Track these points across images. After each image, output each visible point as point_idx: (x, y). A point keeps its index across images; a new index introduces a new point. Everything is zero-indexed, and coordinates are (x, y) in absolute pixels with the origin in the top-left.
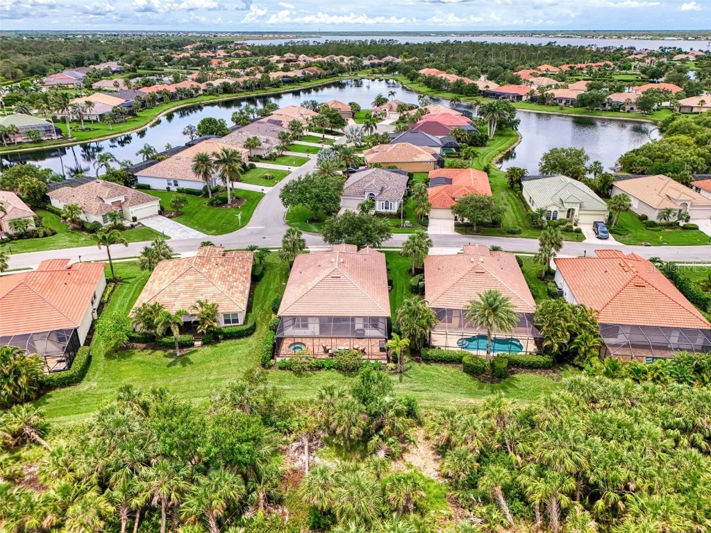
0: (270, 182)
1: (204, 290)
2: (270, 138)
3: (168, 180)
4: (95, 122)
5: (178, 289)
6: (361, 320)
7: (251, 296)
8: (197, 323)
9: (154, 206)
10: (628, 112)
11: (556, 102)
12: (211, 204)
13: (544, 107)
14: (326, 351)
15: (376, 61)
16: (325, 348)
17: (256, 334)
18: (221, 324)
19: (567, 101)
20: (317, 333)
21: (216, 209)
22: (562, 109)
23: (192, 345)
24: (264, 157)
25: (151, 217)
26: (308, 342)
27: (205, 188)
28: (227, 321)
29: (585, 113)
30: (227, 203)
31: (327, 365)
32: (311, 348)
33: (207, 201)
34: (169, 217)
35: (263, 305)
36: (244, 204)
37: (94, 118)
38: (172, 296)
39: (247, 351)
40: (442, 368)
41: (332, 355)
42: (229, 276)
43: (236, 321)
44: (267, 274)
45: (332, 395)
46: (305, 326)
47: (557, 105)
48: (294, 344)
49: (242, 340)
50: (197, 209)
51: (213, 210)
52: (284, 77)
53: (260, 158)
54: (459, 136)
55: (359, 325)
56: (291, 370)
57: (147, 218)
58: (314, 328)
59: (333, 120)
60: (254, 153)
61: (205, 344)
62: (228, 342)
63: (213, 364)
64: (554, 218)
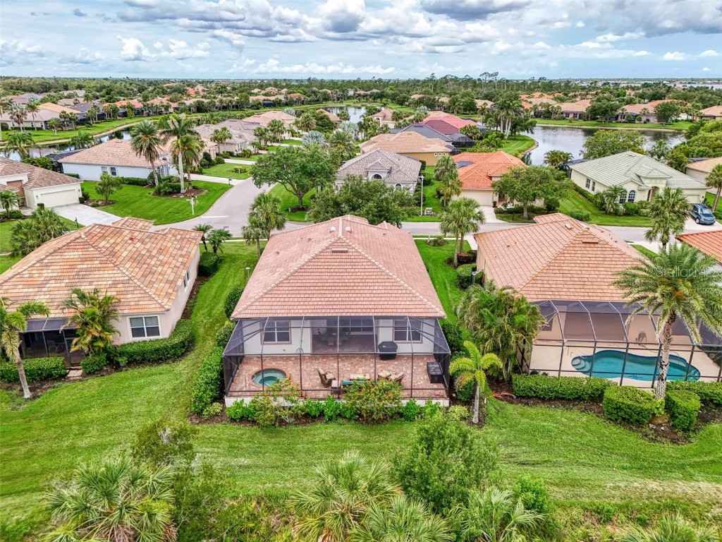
0: (242, 175)
1: (97, 274)
2: (244, 134)
3: (103, 167)
4: (39, 129)
6: (391, 323)
7: (193, 296)
8: (71, 333)
9: (75, 191)
10: (645, 123)
11: (564, 116)
12: (158, 193)
13: (551, 121)
14: (326, 383)
15: (362, 92)
16: (323, 377)
17: (191, 356)
18: (123, 336)
19: (575, 115)
20: (307, 349)
21: (163, 198)
22: (571, 122)
23: (63, 377)
24: (235, 153)
25: (67, 205)
26: (291, 369)
27: (151, 176)
28: (137, 332)
30: (179, 192)
31: (328, 412)
32: (296, 380)
33: (152, 191)
34: (93, 206)
35: (212, 309)
36: (203, 194)
37: (39, 125)
38: (33, 286)
39: (168, 387)
41: (338, 392)
42: (151, 257)
43: (154, 331)
46: (285, 337)
47: (564, 119)
48: (262, 371)
49: (164, 367)
50: (137, 199)
51: (158, 200)
52: (264, 100)
53: (231, 155)
54: (470, 134)
55: (385, 334)
56: (254, 422)
57: (61, 206)
58: (301, 341)
60: (223, 149)
61: (89, 373)
62: (135, 371)
63: (96, 413)
64: (631, 200)
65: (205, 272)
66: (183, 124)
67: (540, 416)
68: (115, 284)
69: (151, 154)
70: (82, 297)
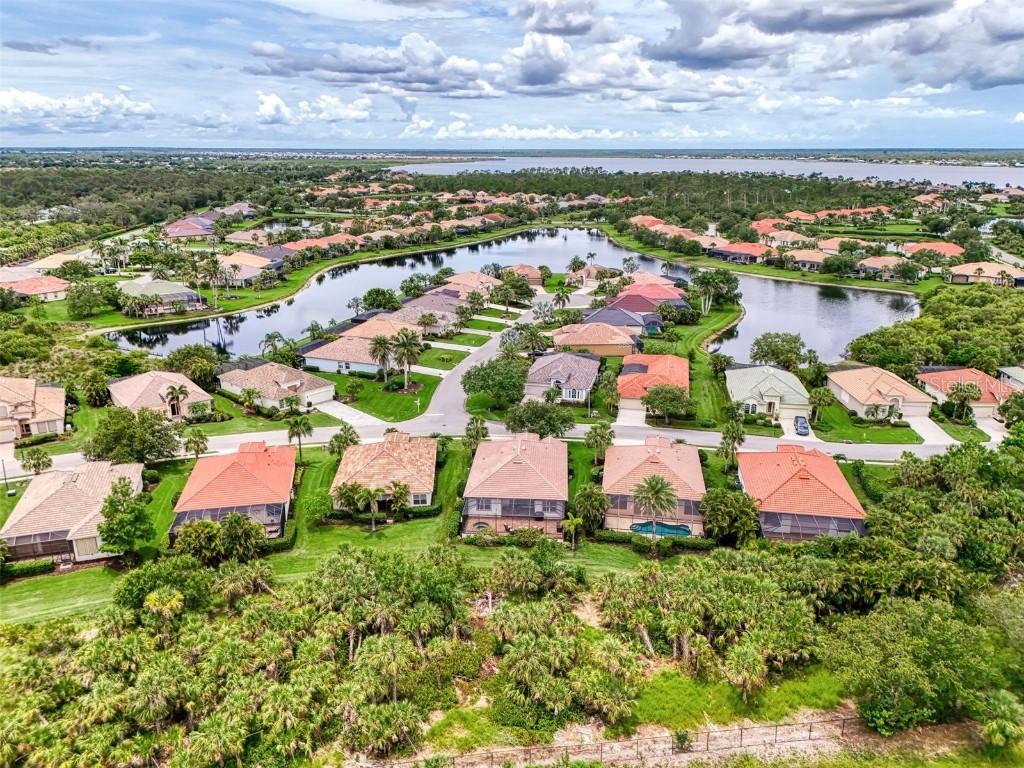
0: (448, 365)
1: (396, 472)
2: (447, 313)
3: (339, 362)
4: (240, 288)
5: (373, 471)
6: (541, 503)
7: (436, 482)
8: (391, 501)
9: (330, 390)
10: (886, 281)
11: (797, 266)
12: (387, 389)
13: (783, 272)
14: (508, 530)
15: (576, 203)
16: (506, 527)
17: (442, 515)
18: (411, 504)
19: (812, 266)
20: (499, 513)
21: (392, 394)
22: (804, 275)
23: (385, 522)
24: (439, 335)
25: (326, 402)
26: (491, 523)
27: (380, 372)
28: (416, 502)
29: (831, 281)
30: (403, 387)
31: (508, 542)
32: (494, 527)
33: (382, 385)
34: (345, 403)
35: (447, 490)
36: (421, 389)
37: (239, 284)
38: (366, 477)
39: (434, 528)
40: (613, 547)
41: (512, 533)
42: (417, 461)
43: (424, 502)
44: (449, 460)
45: (512, 557)
46: (488, 507)
47: (799, 270)
48: (479, 523)
49: (430, 520)
50: (372, 394)
51: (389, 396)
52: (458, 227)
53: (435, 337)
54: (665, 313)
55: (538, 508)
56: (476, 544)
57: (321, 403)
58: (496, 509)
59: (519, 291)
60: (429, 330)
61: (396, 521)
62: (418, 521)
63: (406, 538)
64: (753, 412)
65: (439, 466)
66: (410, 337)
67: (603, 548)
68: (405, 477)
69: (384, 359)
70: (396, 485)
